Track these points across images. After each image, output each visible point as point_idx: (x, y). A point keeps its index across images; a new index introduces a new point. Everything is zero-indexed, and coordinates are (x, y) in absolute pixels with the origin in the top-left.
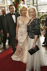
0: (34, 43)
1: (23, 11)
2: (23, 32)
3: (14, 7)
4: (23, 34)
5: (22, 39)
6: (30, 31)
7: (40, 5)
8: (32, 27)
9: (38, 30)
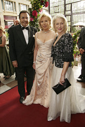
0: (62, 75)
1: (42, 22)
2: (43, 57)
3: (28, 16)
4: (43, 60)
5: (41, 67)
6: (56, 55)
7: (77, 13)
8: (59, 49)
9: (69, 53)
